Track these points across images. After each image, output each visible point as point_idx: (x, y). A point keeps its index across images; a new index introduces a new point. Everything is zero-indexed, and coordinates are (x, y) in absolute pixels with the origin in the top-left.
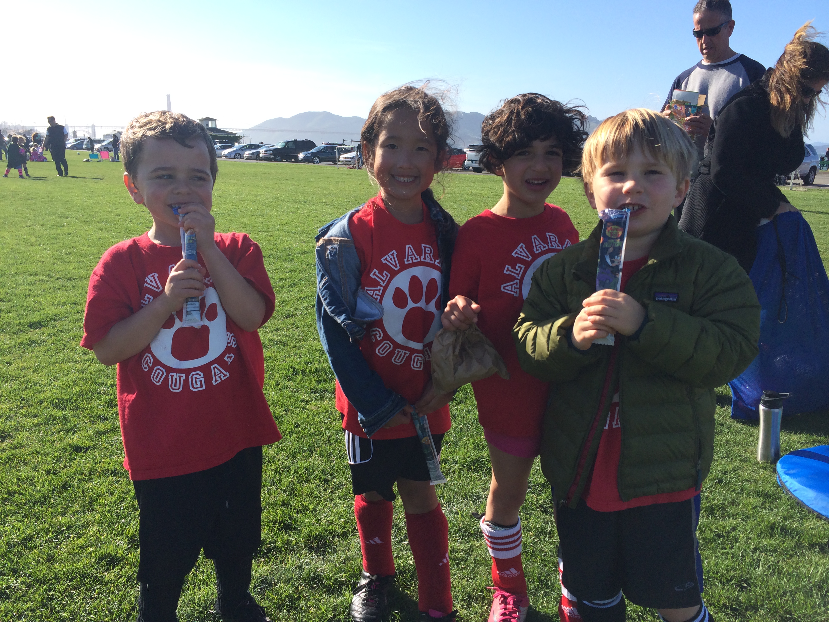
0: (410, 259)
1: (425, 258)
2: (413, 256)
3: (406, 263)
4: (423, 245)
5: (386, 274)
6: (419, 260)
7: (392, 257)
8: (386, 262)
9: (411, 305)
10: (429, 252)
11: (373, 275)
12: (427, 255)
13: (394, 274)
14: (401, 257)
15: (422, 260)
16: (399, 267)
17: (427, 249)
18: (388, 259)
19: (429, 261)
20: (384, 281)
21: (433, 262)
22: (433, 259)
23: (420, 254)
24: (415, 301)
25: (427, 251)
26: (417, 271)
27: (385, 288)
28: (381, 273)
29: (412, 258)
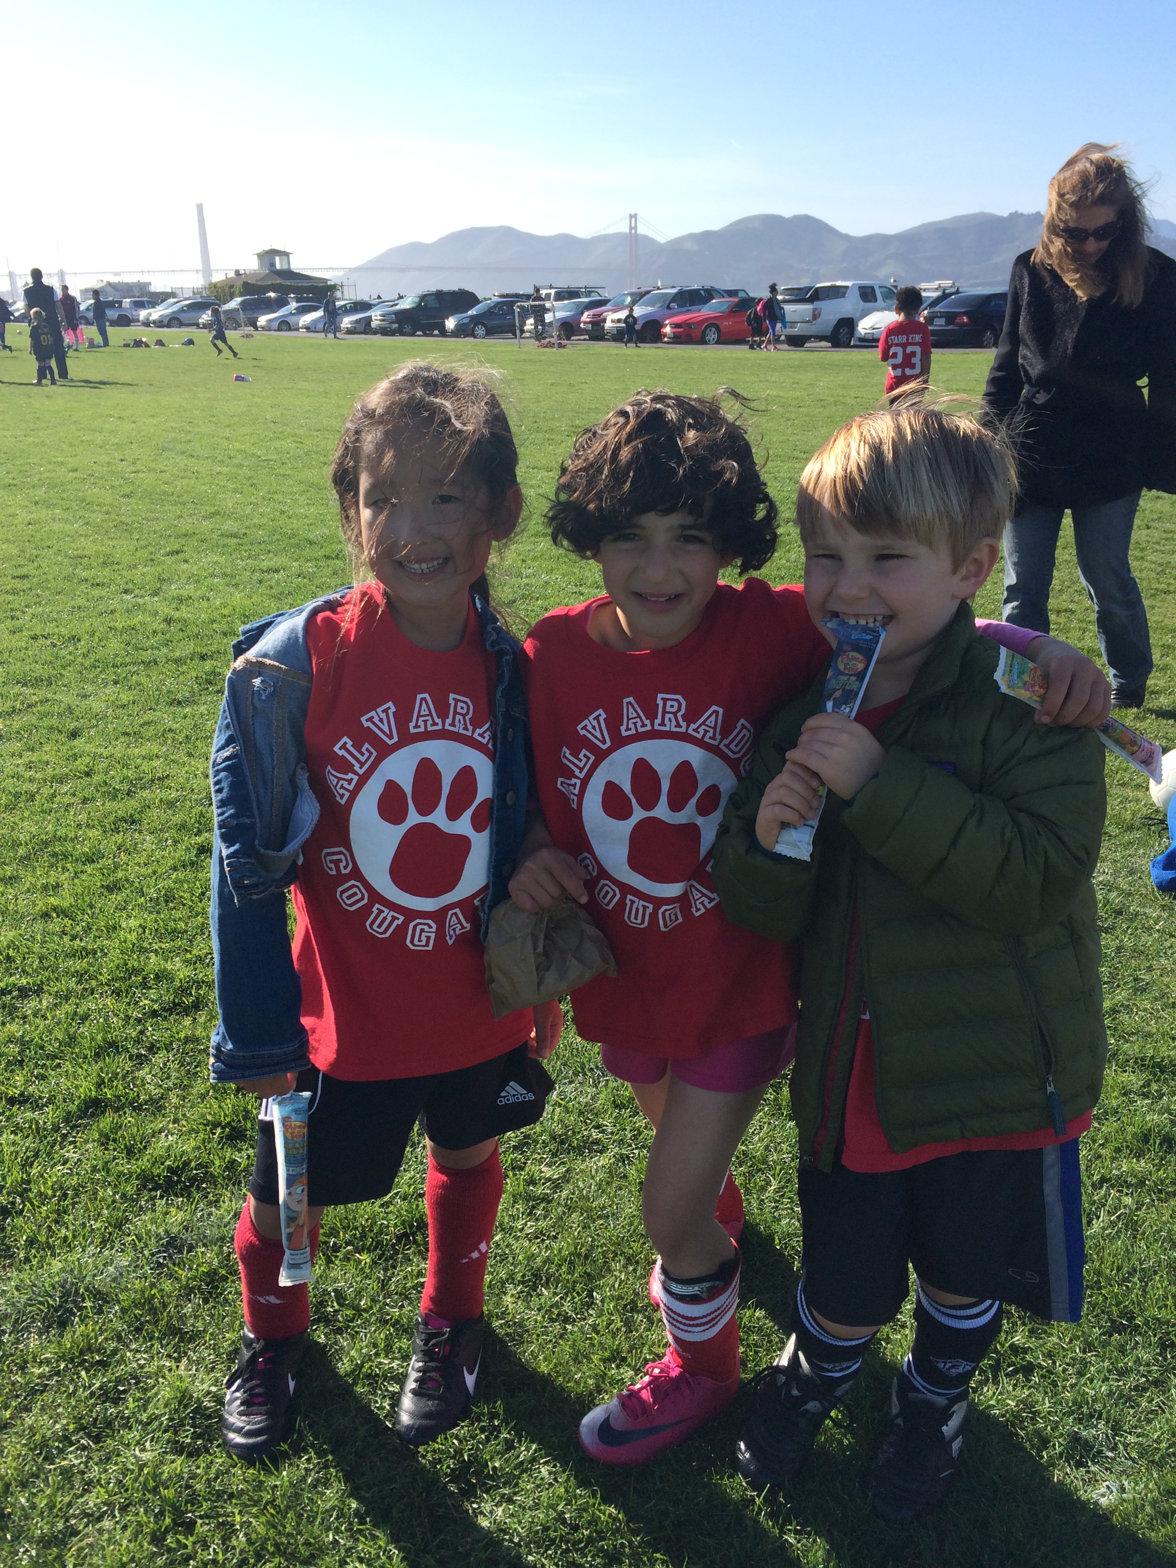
0: (421, 723)
1: (453, 724)
2: (429, 718)
3: (412, 731)
4: (452, 696)
5: (367, 750)
6: (440, 727)
7: (383, 716)
8: (369, 724)
9: (414, 818)
10: (464, 712)
11: (340, 749)
12: (458, 717)
13: (384, 751)
14: (403, 717)
15: (447, 727)
16: (396, 739)
17: (460, 704)
18: (376, 720)
19: (462, 731)
20: (362, 765)
21: (469, 733)
22: (470, 728)
23: (443, 715)
24: (424, 810)
25: (459, 710)
26: (432, 749)
27: (363, 779)
28: (358, 746)
29: (425, 722)
